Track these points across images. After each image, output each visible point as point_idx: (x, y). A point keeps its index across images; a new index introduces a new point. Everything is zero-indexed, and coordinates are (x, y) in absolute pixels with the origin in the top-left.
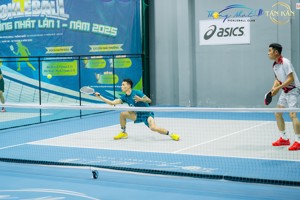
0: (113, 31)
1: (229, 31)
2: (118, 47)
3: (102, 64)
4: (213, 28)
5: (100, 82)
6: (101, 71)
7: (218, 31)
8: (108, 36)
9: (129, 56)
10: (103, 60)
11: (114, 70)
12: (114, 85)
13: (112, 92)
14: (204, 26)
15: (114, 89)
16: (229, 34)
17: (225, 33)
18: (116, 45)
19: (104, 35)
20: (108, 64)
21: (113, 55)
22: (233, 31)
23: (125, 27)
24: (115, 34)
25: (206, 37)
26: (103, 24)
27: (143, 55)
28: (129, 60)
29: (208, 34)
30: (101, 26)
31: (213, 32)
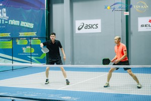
0: (31, 26)
1: (90, 26)
2: (34, 34)
3: (26, 42)
4: (82, 24)
5: (24, 52)
6: (25, 46)
7: (85, 26)
8: (28, 28)
9: (40, 38)
11: (31, 45)
12: (31, 53)
13: (30, 57)
14: (78, 23)
15: (31, 56)
16: (90, 28)
17: (88, 27)
18: (33, 33)
19: (27, 28)
20: (28, 42)
21: (31, 38)
22: (92, 26)
23: (37, 23)
24: (32, 27)
25: (79, 29)
26: (26, 22)
27: (46, 38)
28: (39, 40)
29: (80, 28)
30: (25, 23)
31: (83, 26)
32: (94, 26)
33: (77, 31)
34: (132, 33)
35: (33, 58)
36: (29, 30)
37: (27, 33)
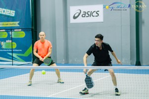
0: (12, 13)
1: (89, 13)
2: (16, 24)
3: (5, 35)
4: (79, 12)
5: (4, 47)
6: (4, 40)
7: (82, 13)
8: (8, 16)
9: (23, 29)
10: (6, 33)
11: (12, 39)
12: (12, 49)
13: (11, 54)
14: (73, 10)
15: (12, 52)
16: (89, 16)
17: (87, 15)
18: (14, 23)
19: (6, 16)
20: (9, 35)
21: (12, 29)
22: (92, 13)
23: (20, 11)
25: (75, 18)
26: (5, 8)
27: (32, 29)
28: (23, 32)
29: (76, 16)
30: (3, 9)
31: (79, 14)
32: (95, 14)
33: (72, 21)
34: (143, 22)
35: (15, 55)
36: (8, 18)
37: (7, 23)
